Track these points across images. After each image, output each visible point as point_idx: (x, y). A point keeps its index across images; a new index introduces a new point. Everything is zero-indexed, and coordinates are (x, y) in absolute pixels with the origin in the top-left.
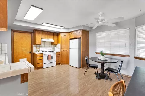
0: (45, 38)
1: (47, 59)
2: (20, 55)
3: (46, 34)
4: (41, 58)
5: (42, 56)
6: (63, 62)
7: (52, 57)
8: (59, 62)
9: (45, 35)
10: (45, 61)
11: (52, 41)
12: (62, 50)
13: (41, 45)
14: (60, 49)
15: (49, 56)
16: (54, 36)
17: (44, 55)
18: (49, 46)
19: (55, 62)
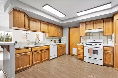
0: (90, 29)
1: (88, 52)
2: (73, 45)
3: (91, 24)
4: (82, 50)
5: (83, 48)
7: (95, 52)
8: (111, 63)
10: (86, 54)
11: (101, 30)
12: (116, 44)
13: (88, 37)
14: (114, 42)
15: (90, 49)
16: (104, 23)
17: (85, 47)
18: (100, 38)
19: (102, 60)
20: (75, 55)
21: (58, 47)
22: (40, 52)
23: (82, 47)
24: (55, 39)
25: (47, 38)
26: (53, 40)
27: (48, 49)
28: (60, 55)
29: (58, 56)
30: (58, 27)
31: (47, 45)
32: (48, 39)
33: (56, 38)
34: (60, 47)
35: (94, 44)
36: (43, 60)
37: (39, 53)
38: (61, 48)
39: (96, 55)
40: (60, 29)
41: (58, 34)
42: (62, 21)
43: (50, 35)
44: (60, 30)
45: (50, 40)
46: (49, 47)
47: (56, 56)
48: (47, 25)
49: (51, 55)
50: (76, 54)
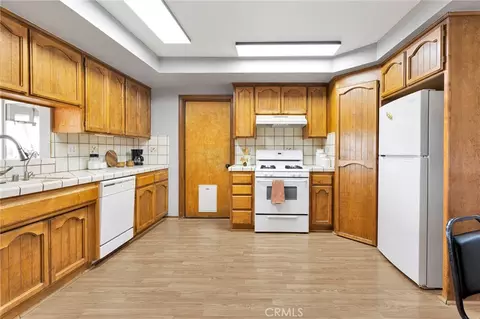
0: (270, 112)
1: (269, 197)
2: (200, 174)
3: (274, 95)
4: (246, 189)
5: (251, 183)
6: (346, 226)
7: (290, 193)
8: (327, 222)
9: (270, 99)
10: (262, 204)
11: (302, 120)
12: (342, 163)
13: (260, 141)
14: (333, 159)
15: (274, 183)
16: (310, 99)
17: (256, 180)
18: (293, 147)
19: (307, 217)
20: (209, 216)
21: (137, 188)
22: (38, 229)
23: (246, 178)
24: (110, 148)
25: (67, 140)
26: (102, 151)
27: (92, 206)
28: (144, 225)
29: (139, 233)
30: (133, 87)
31: (86, 178)
32: (73, 149)
33: (117, 140)
34: (148, 188)
35: (280, 166)
36: (58, 275)
37: (34, 235)
38: (148, 193)
39: (291, 202)
40: (139, 97)
41: (129, 121)
42: (160, 59)
43: (91, 124)
44: (138, 103)
45: (86, 150)
46: (96, 192)
47: (130, 234)
48: (76, 63)
49: (104, 235)
50: (213, 208)
